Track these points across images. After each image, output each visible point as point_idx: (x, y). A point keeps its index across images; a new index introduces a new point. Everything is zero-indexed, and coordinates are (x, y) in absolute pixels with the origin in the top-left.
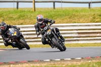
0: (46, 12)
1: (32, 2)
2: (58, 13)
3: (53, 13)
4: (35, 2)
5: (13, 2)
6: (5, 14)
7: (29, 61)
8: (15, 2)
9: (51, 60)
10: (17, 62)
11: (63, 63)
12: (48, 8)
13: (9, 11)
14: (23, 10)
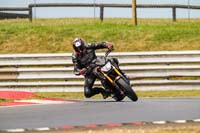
0: (158, 27)
1: (130, 6)
2: (181, 30)
3: (173, 29)
4: (136, 6)
5: (92, 6)
6: (76, 30)
7: (124, 124)
8: (97, 6)
9: (168, 122)
10: (100, 126)
11: (190, 127)
12: (162, 20)
13: (85, 25)
14: (114, 22)
